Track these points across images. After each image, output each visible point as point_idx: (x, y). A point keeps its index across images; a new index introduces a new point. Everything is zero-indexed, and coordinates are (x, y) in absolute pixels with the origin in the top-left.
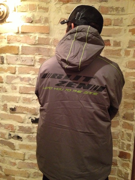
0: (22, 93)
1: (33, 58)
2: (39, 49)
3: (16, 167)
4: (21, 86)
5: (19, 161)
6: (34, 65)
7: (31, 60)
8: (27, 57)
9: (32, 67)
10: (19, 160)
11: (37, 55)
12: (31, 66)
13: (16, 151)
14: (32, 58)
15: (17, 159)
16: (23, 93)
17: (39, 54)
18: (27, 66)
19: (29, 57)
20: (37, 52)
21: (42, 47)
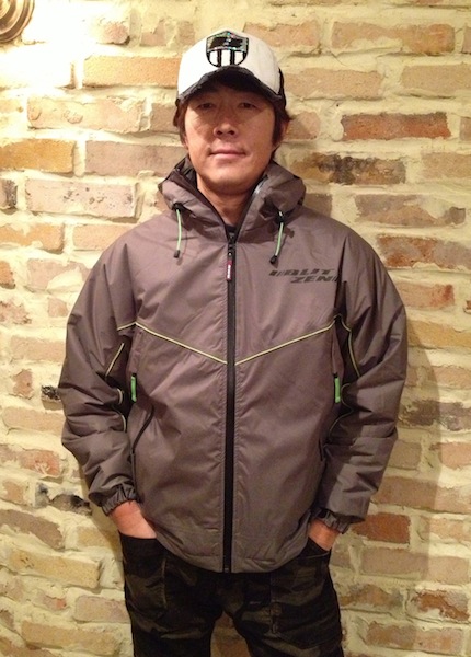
1: (133, 190)
2: (155, 155)
5: (79, 592)
6: (137, 216)
7: (125, 198)
8: (109, 186)
9: (127, 225)
11: (146, 176)
12: (125, 222)
13: (66, 555)
14: (128, 188)
15: (70, 586)
17: (155, 175)
18: (110, 223)
19: (116, 187)
20: (149, 164)
21: (169, 144)
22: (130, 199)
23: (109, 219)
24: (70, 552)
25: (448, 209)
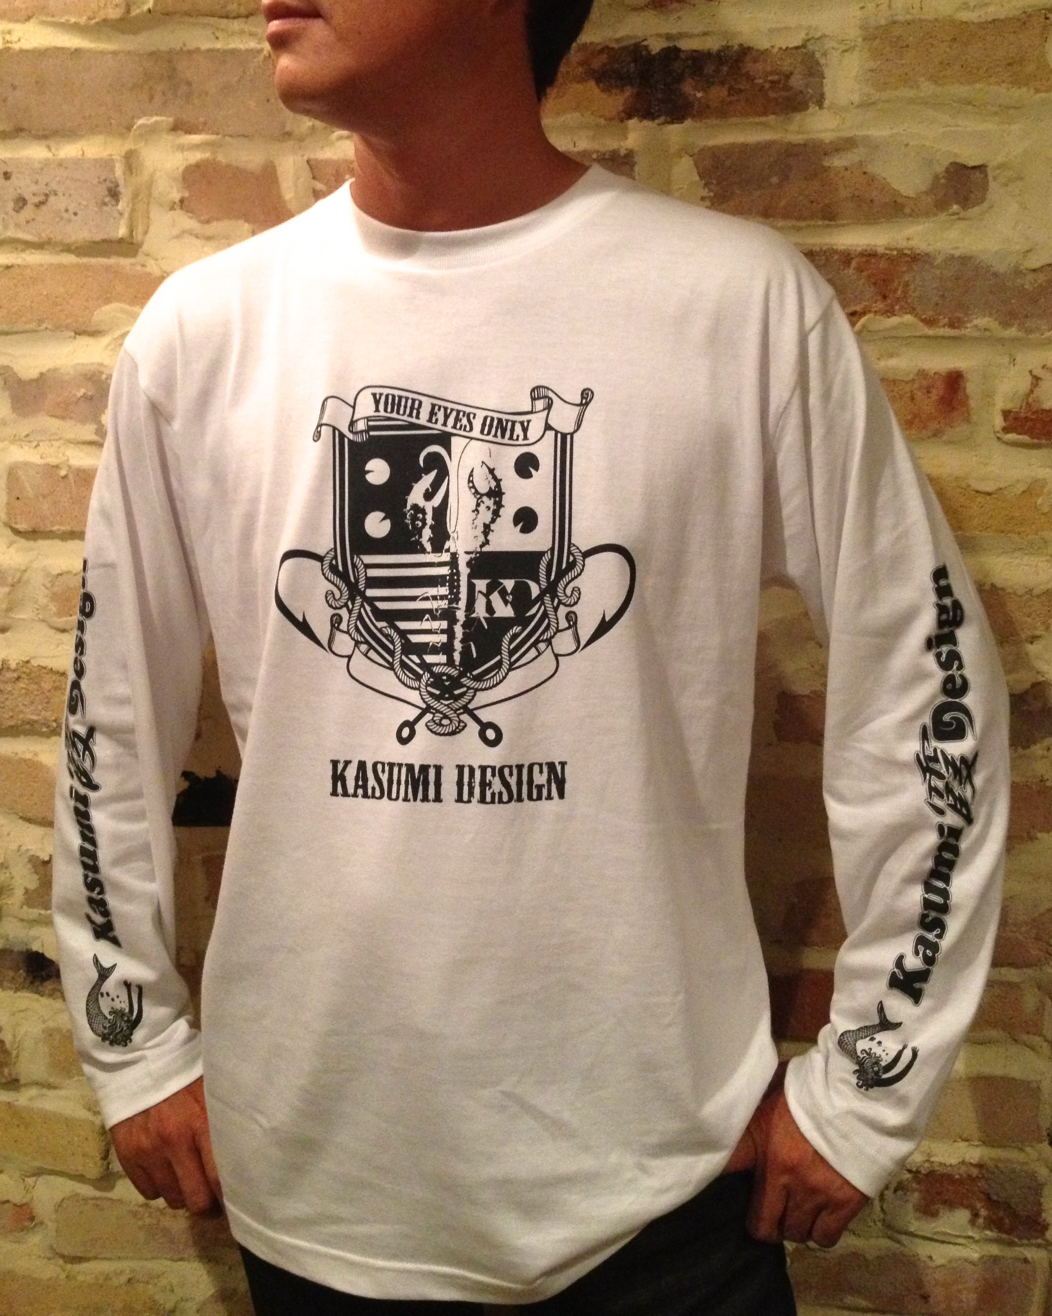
0: (33, 534)
1: (119, 171)
2: (172, 75)
3: (35, 1240)
4: (26, 464)
5: (63, 1187)
6: (138, 236)
7: (102, 190)
8: (61, 164)
9: (113, 261)
10: (60, 1180)
11: (151, 131)
12: (106, 254)
13: (23, 1098)
14: (107, 164)
15: (39, 1172)
16: (49, 535)
17: (178, 127)
18: (69, 259)
19: (78, 163)
20: (158, 99)
21: (205, 46)
22: (114, 194)
23: (68, 249)
24: (34, 1091)
25: (940, 169)
